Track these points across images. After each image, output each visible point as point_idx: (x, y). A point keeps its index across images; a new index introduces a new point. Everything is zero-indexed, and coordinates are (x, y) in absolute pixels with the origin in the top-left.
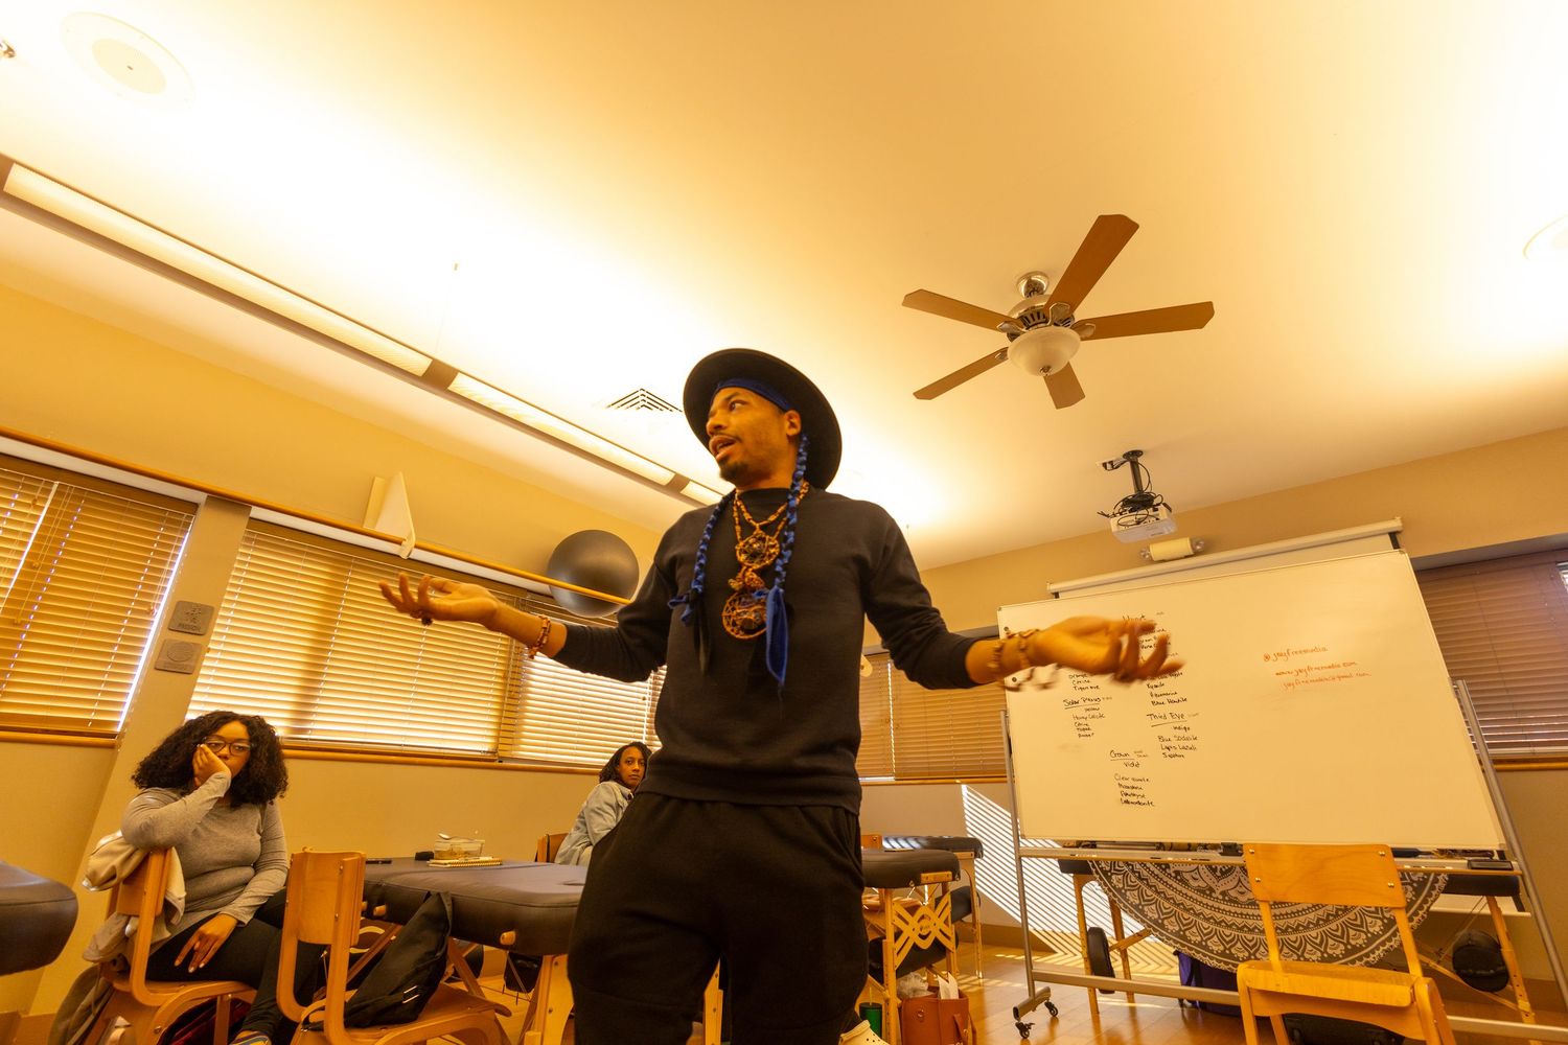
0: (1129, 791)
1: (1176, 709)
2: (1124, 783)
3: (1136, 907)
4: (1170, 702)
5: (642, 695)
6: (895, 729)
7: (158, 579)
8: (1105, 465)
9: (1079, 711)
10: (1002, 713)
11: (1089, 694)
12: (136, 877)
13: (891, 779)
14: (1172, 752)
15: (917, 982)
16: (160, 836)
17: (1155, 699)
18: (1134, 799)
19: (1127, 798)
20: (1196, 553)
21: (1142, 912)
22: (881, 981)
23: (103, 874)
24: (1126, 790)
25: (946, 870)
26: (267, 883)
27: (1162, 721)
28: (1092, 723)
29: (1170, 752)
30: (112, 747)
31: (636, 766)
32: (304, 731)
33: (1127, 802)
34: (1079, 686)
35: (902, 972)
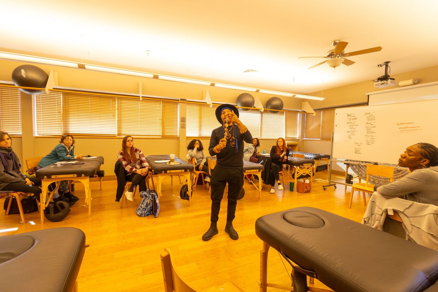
0: (357, 151)
1: (372, 134)
2: (356, 149)
3: (357, 172)
4: (371, 133)
5: (259, 123)
6: (322, 128)
7: (177, 110)
8: (378, 66)
9: (350, 134)
10: (332, 133)
11: (353, 130)
12: (191, 160)
13: (319, 139)
14: (369, 144)
15: (302, 180)
16: (193, 156)
17: (368, 132)
18: (358, 152)
19: (356, 152)
20: (415, 84)
21: (358, 173)
22: (294, 179)
23: (188, 159)
24: (356, 151)
25: (311, 163)
26: (204, 161)
27: (368, 137)
28: (352, 136)
29: (368, 144)
30: (178, 139)
31: (256, 142)
32: (201, 135)
33: (356, 153)
34: (351, 128)
35: (298, 178)
